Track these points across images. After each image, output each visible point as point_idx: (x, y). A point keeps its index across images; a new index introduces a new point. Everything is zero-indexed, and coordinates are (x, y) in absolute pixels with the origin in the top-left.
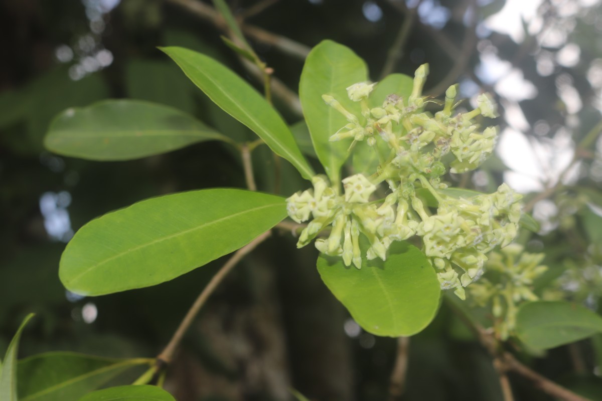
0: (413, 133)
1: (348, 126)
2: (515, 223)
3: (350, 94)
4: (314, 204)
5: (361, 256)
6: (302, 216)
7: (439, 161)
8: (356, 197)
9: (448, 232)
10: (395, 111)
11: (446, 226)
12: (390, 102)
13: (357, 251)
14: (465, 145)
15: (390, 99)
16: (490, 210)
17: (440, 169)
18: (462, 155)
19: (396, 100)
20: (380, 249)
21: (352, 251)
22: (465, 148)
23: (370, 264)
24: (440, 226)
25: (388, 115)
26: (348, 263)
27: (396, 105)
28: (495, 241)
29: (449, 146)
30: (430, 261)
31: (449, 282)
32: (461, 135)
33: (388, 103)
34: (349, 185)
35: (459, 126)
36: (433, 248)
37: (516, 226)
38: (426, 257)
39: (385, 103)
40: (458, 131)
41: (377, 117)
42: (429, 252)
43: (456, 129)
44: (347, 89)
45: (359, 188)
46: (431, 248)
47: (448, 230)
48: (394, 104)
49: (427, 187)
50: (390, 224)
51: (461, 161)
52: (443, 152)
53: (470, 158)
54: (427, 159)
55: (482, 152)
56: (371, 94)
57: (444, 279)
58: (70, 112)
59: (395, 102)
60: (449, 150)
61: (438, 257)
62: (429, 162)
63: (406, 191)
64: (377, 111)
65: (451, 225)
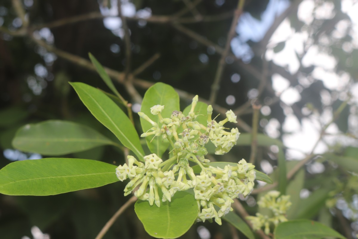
0: (186, 131)
1: (152, 129)
2: (251, 182)
3: (151, 111)
4: (128, 170)
5: (160, 200)
6: (123, 177)
7: (203, 147)
8: (151, 166)
9: (203, 185)
10: (177, 119)
11: (202, 181)
12: (174, 115)
13: (157, 197)
14: (218, 138)
15: (174, 113)
16: (229, 172)
17: (203, 151)
18: (217, 143)
19: (178, 114)
20: (168, 195)
21: (154, 197)
22: (218, 139)
23: (164, 204)
24: (200, 181)
25: (173, 122)
26: (151, 204)
27: (177, 116)
28: (238, 191)
29: (208, 139)
30: (198, 202)
31: (209, 214)
32: (214, 132)
33: (173, 116)
34: (147, 159)
35: (213, 127)
36: (198, 194)
37: (252, 184)
38: (196, 200)
39: (172, 116)
40: (212, 130)
41: (167, 123)
42: (196, 197)
43: (211, 129)
44: (151, 108)
45: (152, 161)
46: (198, 195)
47: (203, 184)
48: (176, 116)
49: (196, 161)
50: (171, 181)
51: (217, 147)
52: (204, 142)
53: (222, 144)
54: (194, 146)
55: (229, 141)
56: (163, 111)
57: (206, 212)
58: (28, 127)
59: (177, 115)
60: (208, 141)
61: (202, 200)
62: (196, 147)
63: (183, 163)
64: (167, 120)
65: (205, 181)
